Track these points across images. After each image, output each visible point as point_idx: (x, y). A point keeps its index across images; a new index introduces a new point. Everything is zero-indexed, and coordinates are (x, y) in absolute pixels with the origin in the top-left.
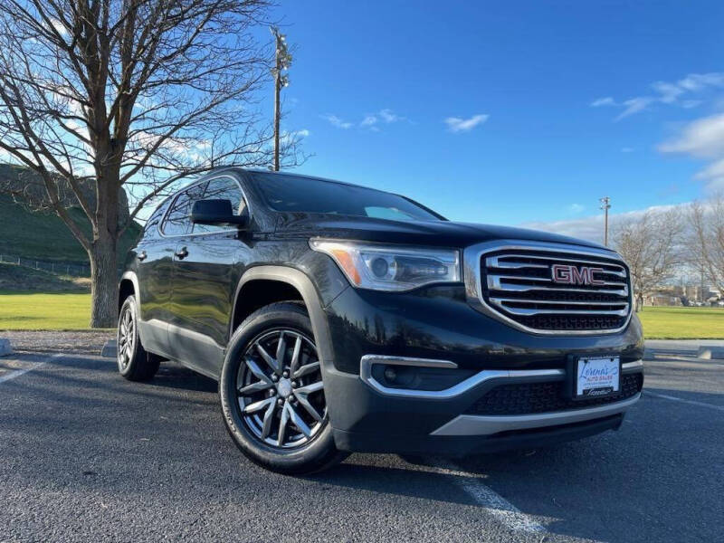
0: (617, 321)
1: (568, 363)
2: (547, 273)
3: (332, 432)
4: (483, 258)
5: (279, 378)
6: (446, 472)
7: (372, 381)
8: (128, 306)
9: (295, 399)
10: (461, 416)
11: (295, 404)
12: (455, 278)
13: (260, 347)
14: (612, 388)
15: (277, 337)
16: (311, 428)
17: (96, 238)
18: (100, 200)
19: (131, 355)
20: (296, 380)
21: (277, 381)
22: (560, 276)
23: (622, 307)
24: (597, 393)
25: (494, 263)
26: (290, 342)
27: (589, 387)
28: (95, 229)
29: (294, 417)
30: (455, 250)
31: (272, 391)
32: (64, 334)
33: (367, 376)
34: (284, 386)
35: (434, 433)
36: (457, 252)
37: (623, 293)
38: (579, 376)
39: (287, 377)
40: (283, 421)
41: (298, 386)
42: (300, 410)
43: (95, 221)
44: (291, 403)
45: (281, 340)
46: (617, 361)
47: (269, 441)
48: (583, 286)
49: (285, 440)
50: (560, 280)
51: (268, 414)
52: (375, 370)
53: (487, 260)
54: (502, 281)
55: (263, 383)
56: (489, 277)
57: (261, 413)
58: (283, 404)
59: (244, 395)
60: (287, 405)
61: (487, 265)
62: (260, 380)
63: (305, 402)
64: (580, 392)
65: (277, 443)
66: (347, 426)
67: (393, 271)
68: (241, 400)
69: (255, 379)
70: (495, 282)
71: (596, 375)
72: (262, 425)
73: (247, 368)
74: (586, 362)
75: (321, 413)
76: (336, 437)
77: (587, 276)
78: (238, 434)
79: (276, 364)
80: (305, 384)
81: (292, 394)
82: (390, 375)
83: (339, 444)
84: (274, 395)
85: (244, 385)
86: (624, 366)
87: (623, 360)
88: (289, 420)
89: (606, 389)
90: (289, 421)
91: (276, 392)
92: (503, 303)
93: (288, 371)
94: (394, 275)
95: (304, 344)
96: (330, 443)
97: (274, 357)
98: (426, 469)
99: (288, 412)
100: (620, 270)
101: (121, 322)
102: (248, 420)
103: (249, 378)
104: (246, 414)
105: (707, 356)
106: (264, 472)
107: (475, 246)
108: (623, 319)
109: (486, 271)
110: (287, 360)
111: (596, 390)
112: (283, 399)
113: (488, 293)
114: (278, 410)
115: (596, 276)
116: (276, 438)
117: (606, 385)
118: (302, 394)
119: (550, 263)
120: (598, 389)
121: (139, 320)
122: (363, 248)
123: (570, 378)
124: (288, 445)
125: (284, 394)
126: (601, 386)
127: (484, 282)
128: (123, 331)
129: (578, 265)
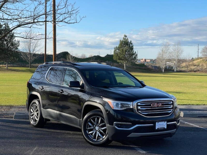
0: (168, 114)
1: (154, 123)
3: (108, 137)
4: (137, 103)
5: (96, 126)
6: (132, 146)
7: (116, 127)
8: (35, 103)
9: (100, 131)
10: (133, 133)
13: (91, 120)
14: (165, 128)
15: (95, 117)
16: (103, 136)
20: (100, 127)
21: (95, 127)
22: (153, 105)
23: (170, 110)
25: (139, 104)
26: (98, 119)
27: (159, 128)
29: (99, 135)
30: (131, 102)
33: (115, 126)
34: (97, 128)
35: (128, 136)
36: (132, 102)
37: (171, 107)
38: (156, 125)
39: (97, 126)
40: (97, 136)
41: (100, 128)
42: (101, 133)
44: (99, 132)
45: (96, 118)
46: (166, 122)
48: (159, 107)
50: (153, 107)
51: (93, 134)
52: (117, 125)
54: (141, 107)
57: (92, 134)
58: (97, 132)
59: (88, 130)
60: (98, 132)
61: (138, 104)
62: (91, 127)
64: (156, 128)
65: (96, 140)
66: (111, 135)
67: (120, 106)
68: (87, 131)
69: (90, 126)
72: (92, 137)
73: (88, 124)
74: (158, 123)
75: (106, 134)
76: (109, 138)
77: (160, 105)
78: (87, 139)
80: (102, 128)
81: (99, 130)
82: (119, 126)
83: (109, 139)
84: (95, 130)
85: (88, 128)
86: (168, 123)
88: (98, 135)
89: (163, 128)
91: (95, 129)
92: (141, 112)
93: (98, 125)
94: (120, 107)
95: (101, 119)
96: (108, 139)
97: (95, 122)
98: (128, 146)
99: (98, 134)
101: (31, 108)
102: (89, 135)
103: (89, 126)
104: (88, 134)
107: (136, 101)
108: (170, 113)
109: (138, 106)
110: (98, 123)
111: (160, 128)
112: (97, 131)
113: (138, 110)
114: (96, 133)
115: (162, 105)
116: (95, 139)
117: (163, 127)
118: (101, 130)
119: (151, 103)
120: (161, 128)
121: (42, 108)
122: (114, 101)
123: (155, 126)
124: (98, 140)
125: (97, 130)
126: (162, 127)
127: (137, 108)
128: (32, 111)
129: (158, 103)
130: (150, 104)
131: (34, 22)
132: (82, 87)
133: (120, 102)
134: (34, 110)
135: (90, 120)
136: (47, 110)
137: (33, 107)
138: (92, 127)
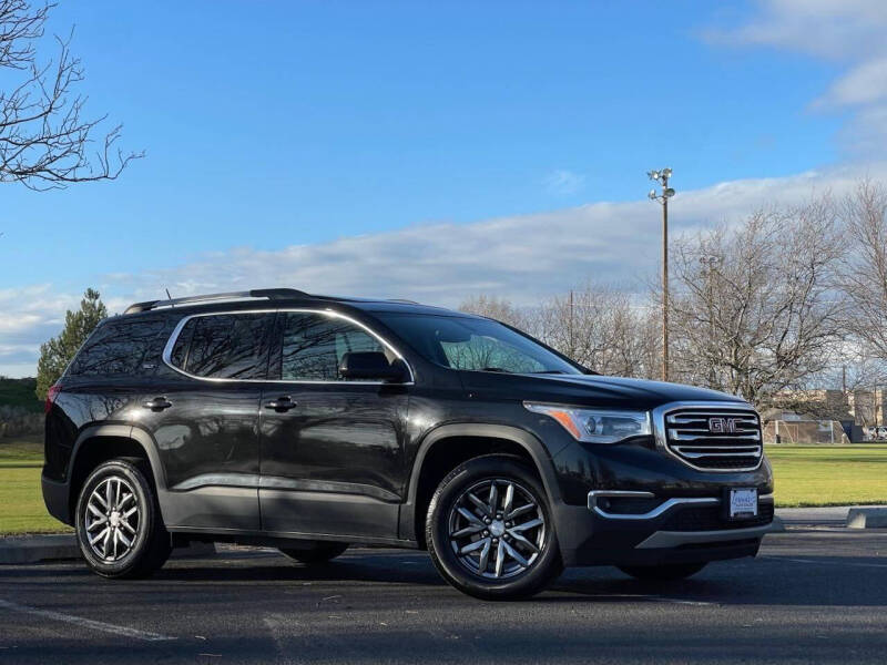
0: (753, 461)
1: (723, 493)
2: (705, 425)
4: (666, 416)
5: (492, 519)
7: (596, 508)
8: (113, 473)
9: (510, 536)
10: (657, 532)
11: (510, 541)
12: (646, 431)
13: (472, 495)
14: (752, 513)
15: (490, 485)
16: (528, 559)
20: (510, 521)
21: (491, 523)
22: (714, 427)
23: (756, 450)
24: (743, 516)
25: (672, 420)
26: (502, 492)
27: (738, 511)
29: (511, 552)
30: (646, 411)
31: (485, 532)
33: (593, 506)
34: (497, 527)
36: (648, 412)
37: (756, 438)
38: (731, 502)
39: (499, 520)
40: (499, 559)
41: (511, 527)
42: (513, 543)
44: (506, 540)
45: (493, 488)
46: (755, 493)
47: (485, 575)
48: (730, 434)
49: (504, 572)
50: (715, 430)
51: (483, 553)
52: (600, 501)
53: (669, 417)
54: (679, 433)
56: (670, 430)
58: (498, 542)
59: (456, 538)
60: (502, 543)
61: (669, 421)
62: (471, 525)
63: (519, 537)
64: (732, 515)
65: (496, 576)
67: (600, 428)
68: (454, 543)
69: (467, 524)
70: (675, 435)
71: (743, 503)
73: (459, 515)
74: (735, 492)
75: (537, 546)
77: (732, 426)
78: (452, 574)
79: (489, 509)
80: (517, 524)
81: (506, 533)
82: (608, 505)
84: (487, 536)
85: (455, 531)
86: (761, 497)
87: (760, 493)
88: (506, 555)
89: (748, 513)
90: (506, 557)
91: (490, 533)
92: (681, 450)
93: (501, 514)
94: (601, 431)
95: (517, 491)
97: (487, 504)
99: (505, 549)
100: (752, 418)
102: (462, 560)
103: (458, 524)
104: (464, 555)
105: (860, 524)
107: (660, 407)
108: (757, 459)
109: (668, 426)
110: (499, 505)
111: (742, 513)
112: (497, 538)
113: (671, 442)
114: (493, 550)
115: (739, 425)
116: (493, 572)
117: (749, 510)
118: (517, 532)
119: (708, 417)
120: (744, 513)
121: (161, 492)
122: (579, 410)
123: (725, 505)
124: (506, 576)
125: (497, 534)
126: (746, 510)
127: (667, 434)
128: (96, 511)
129: (726, 417)
130: (706, 420)
133: (598, 414)
134: (108, 506)
135: (466, 496)
136: (193, 495)
137: (102, 491)
138: (477, 528)
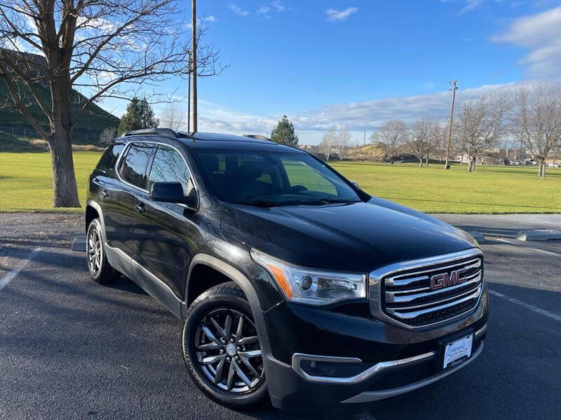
1: (438, 346)
2: (427, 283)
4: (383, 279)
5: (227, 341)
8: (94, 227)
9: (239, 358)
10: (363, 393)
11: (239, 362)
12: (362, 295)
13: (212, 319)
14: (466, 356)
15: (225, 313)
16: (251, 380)
17: (53, 131)
18: (54, 100)
19: (100, 267)
20: (240, 346)
21: (226, 344)
22: (436, 284)
24: (456, 363)
25: (391, 282)
26: (235, 319)
27: (452, 360)
28: (52, 124)
29: (239, 372)
30: (363, 274)
31: (222, 350)
32: (37, 217)
34: (231, 349)
36: (364, 277)
38: (445, 356)
39: (233, 343)
40: (231, 373)
41: (241, 350)
42: (243, 366)
43: (51, 117)
44: (237, 361)
45: (228, 316)
46: (471, 337)
47: (220, 385)
49: (233, 386)
50: (436, 287)
51: (219, 366)
52: (304, 365)
53: (386, 279)
54: (396, 295)
55: (214, 344)
56: (387, 293)
57: (214, 364)
58: (230, 361)
59: (201, 351)
60: (233, 362)
61: (386, 284)
62: (211, 342)
63: (247, 362)
64: (445, 366)
65: (226, 388)
67: (315, 287)
68: (199, 354)
69: (208, 341)
70: (391, 297)
71: (457, 352)
72: (215, 372)
73: (203, 331)
74: (451, 345)
77: (455, 278)
79: (224, 332)
80: (247, 350)
81: (237, 355)
82: (313, 365)
84: (223, 354)
85: (201, 344)
86: (476, 334)
87: (476, 331)
89: (462, 358)
90: (236, 374)
91: (225, 351)
92: (397, 311)
93: (233, 337)
94: (315, 290)
95: (245, 322)
97: (223, 327)
99: (234, 368)
100: (476, 262)
101: (89, 236)
102: (204, 368)
103: (203, 339)
104: (202, 364)
105: (523, 238)
106: (217, 407)
107: (379, 270)
108: (475, 300)
109: (385, 288)
110: (234, 329)
112: (231, 357)
113: (386, 305)
114: (226, 367)
115: (461, 275)
116: (225, 384)
117: (463, 355)
118: (245, 356)
119: (430, 274)
120: (458, 359)
121: (106, 244)
122: (295, 270)
123: (440, 357)
124: (235, 390)
125: (231, 354)
126: (459, 357)
127: (383, 295)
130: (427, 277)
131: (146, 74)
132: (192, 200)
133: (317, 274)
135: (209, 319)
136: (113, 250)
137: (92, 235)
